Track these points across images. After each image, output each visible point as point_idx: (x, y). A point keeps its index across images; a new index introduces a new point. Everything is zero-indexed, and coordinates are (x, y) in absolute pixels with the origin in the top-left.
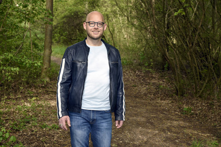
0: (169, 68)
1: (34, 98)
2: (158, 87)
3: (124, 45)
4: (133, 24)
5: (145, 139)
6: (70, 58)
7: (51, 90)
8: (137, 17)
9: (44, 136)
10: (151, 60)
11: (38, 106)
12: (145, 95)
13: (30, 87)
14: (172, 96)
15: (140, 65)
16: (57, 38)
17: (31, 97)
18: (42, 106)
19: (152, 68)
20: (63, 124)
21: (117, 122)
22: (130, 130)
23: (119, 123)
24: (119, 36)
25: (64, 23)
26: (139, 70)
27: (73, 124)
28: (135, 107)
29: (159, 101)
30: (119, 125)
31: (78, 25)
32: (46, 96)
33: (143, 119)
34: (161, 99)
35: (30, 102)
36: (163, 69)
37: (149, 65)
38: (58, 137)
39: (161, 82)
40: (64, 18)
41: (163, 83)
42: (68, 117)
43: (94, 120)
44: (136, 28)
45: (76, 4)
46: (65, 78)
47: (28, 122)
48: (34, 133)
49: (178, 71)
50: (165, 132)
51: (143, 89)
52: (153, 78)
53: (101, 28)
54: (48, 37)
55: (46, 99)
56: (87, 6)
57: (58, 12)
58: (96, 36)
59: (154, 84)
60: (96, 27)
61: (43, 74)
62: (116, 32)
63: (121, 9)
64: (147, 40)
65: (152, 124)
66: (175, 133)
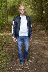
0: (43, 21)
1: (4, 33)
2: (40, 27)
3: (30, 15)
4: (32, 8)
5: (38, 43)
6: (15, 20)
7: (8, 30)
8: (33, 6)
9: (8, 44)
10: (38, 19)
11: (5, 35)
12: (37, 30)
13: (2, 29)
14: (45, 30)
15: (34, 21)
16: (9, 14)
17: (3, 32)
18: (6, 35)
19: (38, 22)
20: (14, 40)
21: (30, 39)
22: (33, 41)
23: (31, 39)
24: (28, 12)
25: (11, 9)
26: (34, 22)
27: (18, 40)
28: (34, 34)
29: (41, 32)
30: (31, 40)
31: (15, 9)
32: (7, 32)
33: (37, 37)
34: (42, 31)
35: (3, 34)
36: (42, 22)
37: (37, 21)
38: (12, 44)
39: (41, 26)
40: (10, 7)
41: (42, 26)
42: (16, 38)
43: (23, 39)
44: (33, 9)
45: (14, 3)
46: (14, 26)
47: (3, 40)
48: (5, 43)
49: (46, 22)
50: (44, 41)
51: (36, 28)
52: (39, 24)
53: (24, 11)
54: (6, 14)
55: (7, 33)
56: (17, 3)
57: (9, 6)
58: (22, 13)
59: (39, 26)
60: (22, 10)
61: (6, 25)
62: (27, 11)
63: (28, 4)
64: (36, 13)
65: (39, 38)
66: (47, 41)
